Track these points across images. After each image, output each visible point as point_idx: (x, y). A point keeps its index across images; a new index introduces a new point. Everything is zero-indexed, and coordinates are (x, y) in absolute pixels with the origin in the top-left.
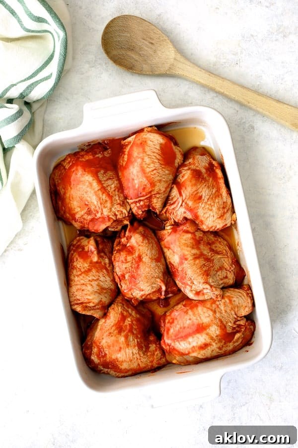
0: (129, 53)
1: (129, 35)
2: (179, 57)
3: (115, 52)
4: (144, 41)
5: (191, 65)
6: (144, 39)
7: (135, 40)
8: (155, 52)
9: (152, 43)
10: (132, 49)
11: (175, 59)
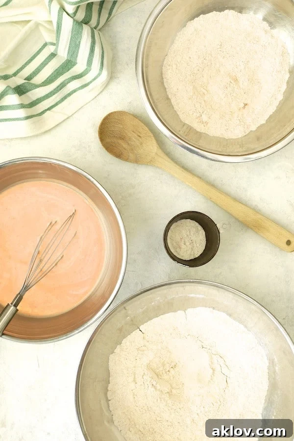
0: (120, 142)
1: (122, 127)
2: (160, 152)
3: (108, 140)
4: (133, 133)
5: (169, 160)
6: (133, 132)
7: (127, 131)
8: (141, 144)
9: (140, 137)
10: (122, 138)
11: (156, 154)
